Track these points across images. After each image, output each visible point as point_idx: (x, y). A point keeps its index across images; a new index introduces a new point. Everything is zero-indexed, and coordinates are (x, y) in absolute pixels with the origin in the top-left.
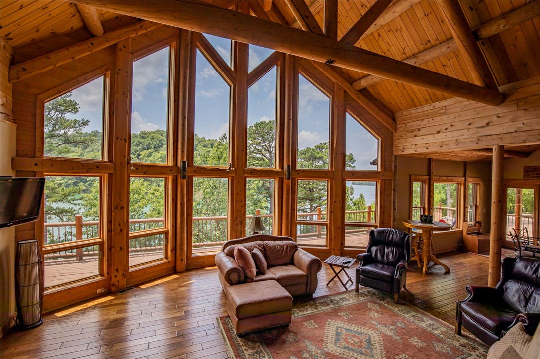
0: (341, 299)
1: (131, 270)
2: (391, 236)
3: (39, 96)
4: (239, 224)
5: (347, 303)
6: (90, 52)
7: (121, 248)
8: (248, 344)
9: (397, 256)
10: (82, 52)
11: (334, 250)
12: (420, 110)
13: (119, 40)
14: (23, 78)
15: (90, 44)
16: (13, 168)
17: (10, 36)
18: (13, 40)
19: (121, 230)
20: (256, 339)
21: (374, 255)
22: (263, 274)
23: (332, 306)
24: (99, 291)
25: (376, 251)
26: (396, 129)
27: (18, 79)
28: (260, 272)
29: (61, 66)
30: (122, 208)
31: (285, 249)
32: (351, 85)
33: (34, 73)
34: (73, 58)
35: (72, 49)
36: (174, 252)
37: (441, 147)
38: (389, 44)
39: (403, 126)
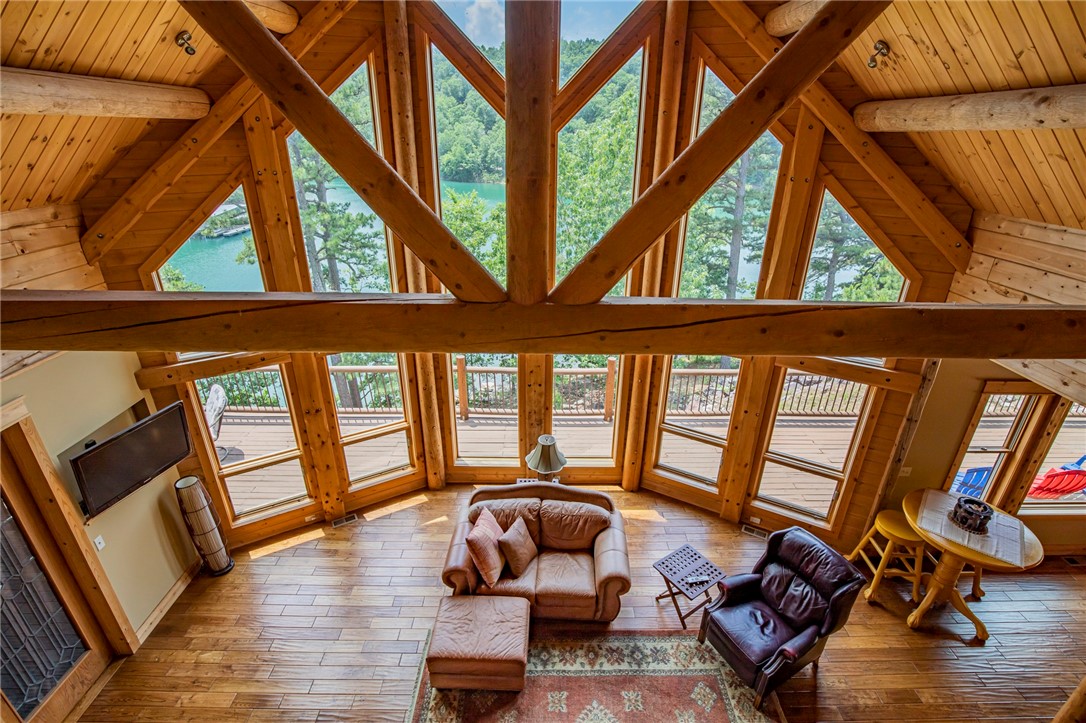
0: (655, 651)
1: (354, 488)
2: (812, 566)
3: (139, 270)
4: (535, 424)
5: (662, 666)
6: (196, 159)
7: (328, 466)
8: (439, 709)
9: (806, 614)
10: (180, 166)
11: (728, 501)
12: (1054, 238)
13: (244, 108)
14: (105, 249)
15: (189, 142)
16: (142, 386)
17: (54, 197)
18: (64, 198)
19: (323, 443)
20: (455, 704)
21: (764, 582)
22: (515, 577)
23: (624, 666)
24: (307, 519)
25: (771, 579)
26: (965, 265)
27: (99, 254)
28: (509, 573)
29: (154, 205)
30: (317, 411)
31: (580, 523)
32: (851, 111)
33: (118, 237)
34: (169, 185)
35: (162, 169)
36: (422, 459)
37: (1065, 384)
38: (966, 25)
39: (988, 263)
